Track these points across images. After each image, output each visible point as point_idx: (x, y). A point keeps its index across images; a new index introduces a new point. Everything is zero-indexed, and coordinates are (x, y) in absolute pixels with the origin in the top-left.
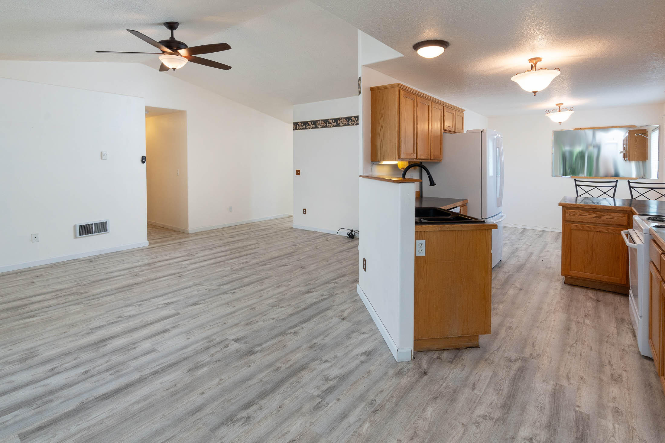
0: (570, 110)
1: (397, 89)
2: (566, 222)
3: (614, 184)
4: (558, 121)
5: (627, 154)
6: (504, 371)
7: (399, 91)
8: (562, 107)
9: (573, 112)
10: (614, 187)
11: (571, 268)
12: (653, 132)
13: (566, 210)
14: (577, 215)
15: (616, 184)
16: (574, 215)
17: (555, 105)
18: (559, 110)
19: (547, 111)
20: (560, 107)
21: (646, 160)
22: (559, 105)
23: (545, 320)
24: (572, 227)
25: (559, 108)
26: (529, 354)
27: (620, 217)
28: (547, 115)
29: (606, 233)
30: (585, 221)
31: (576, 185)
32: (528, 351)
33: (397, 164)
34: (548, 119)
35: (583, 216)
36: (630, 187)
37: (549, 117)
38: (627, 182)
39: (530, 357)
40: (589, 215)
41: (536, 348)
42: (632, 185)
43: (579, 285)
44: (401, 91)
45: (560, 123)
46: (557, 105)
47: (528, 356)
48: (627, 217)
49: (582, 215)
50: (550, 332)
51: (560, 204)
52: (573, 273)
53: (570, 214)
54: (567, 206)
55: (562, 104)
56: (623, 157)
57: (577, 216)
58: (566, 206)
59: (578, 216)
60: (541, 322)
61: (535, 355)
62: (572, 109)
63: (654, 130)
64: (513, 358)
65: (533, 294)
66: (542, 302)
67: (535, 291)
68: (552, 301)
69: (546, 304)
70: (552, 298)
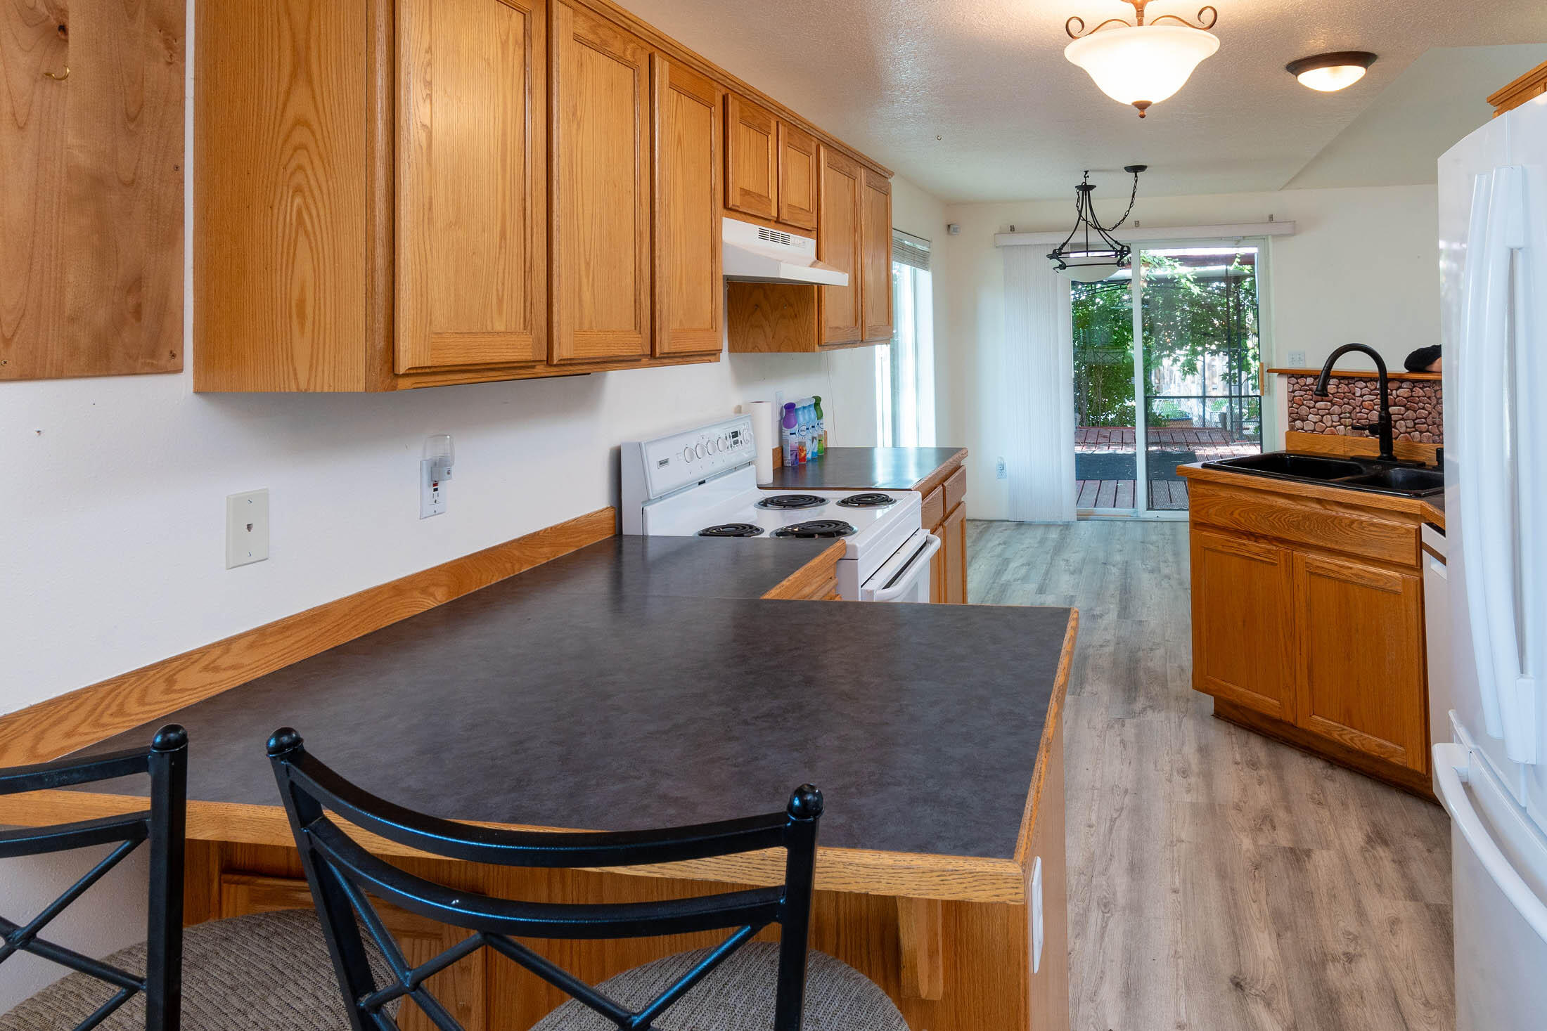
6: (1154, 692)
23: (1113, 821)
26: (1127, 725)
32: (1130, 731)
39: (1123, 721)
41: (1118, 739)
47: (1128, 722)
50: (1098, 785)
60: (1122, 809)
61: (1116, 726)
64: (1149, 712)
65: (1180, 961)
66: (1136, 908)
67: (1182, 991)
68: (1104, 928)
69: (1121, 900)
70: (1104, 952)
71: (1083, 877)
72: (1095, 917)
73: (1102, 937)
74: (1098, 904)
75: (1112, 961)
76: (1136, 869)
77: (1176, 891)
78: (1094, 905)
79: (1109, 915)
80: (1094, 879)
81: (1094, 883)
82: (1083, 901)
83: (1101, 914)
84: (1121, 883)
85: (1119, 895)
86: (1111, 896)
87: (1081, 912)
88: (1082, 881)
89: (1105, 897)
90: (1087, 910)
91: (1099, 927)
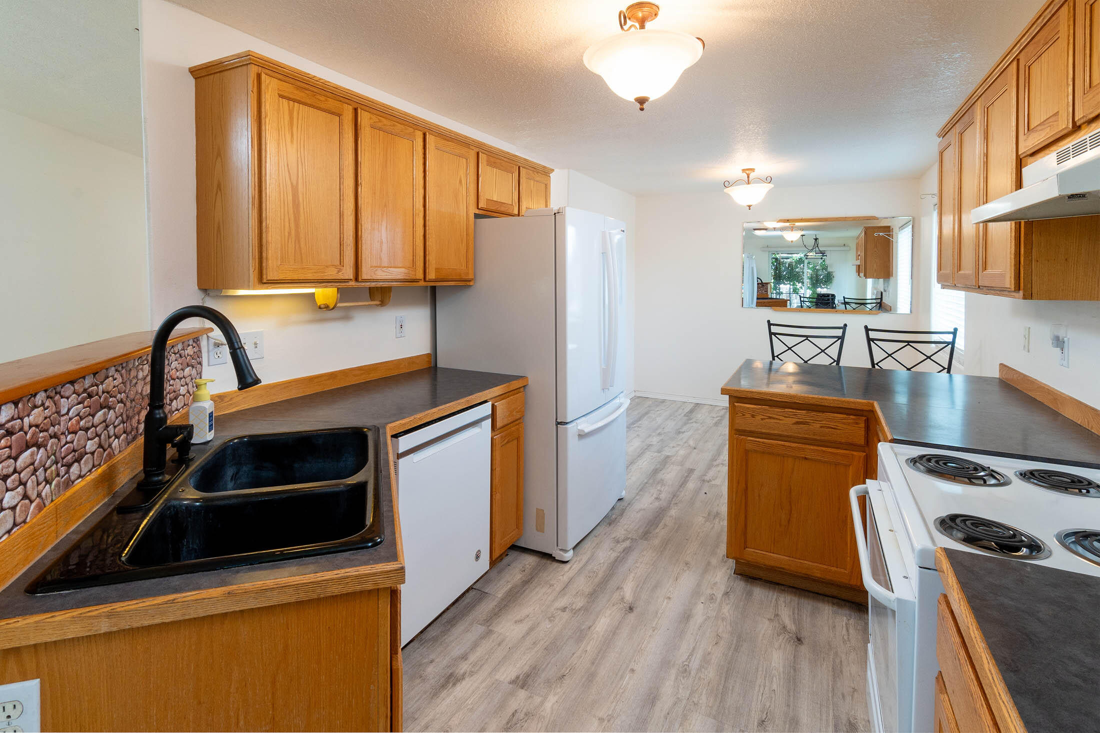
0: (766, 181)
1: (254, 70)
2: (737, 433)
3: (839, 333)
4: (745, 203)
5: (862, 268)
7: (259, 76)
8: (752, 175)
9: (771, 186)
10: (839, 338)
11: (745, 542)
12: (902, 230)
13: (736, 404)
14: (759, 418)
15: (844, 333)
16: (753, 416)
17: (741, 171)
18: (748, 180)
19: (727, 184)
20: (750, 176)
21: (889, 278)
22: (747, 172)
24: (749, 446)
25: (748, 177)
27: (849, 424)
28: (726, 190)
29: (820, 461)
30: (776, 432)
31: (771, 334)
33: (314, 293)
34: (728, 196)
35: (772, 421)
36: (869, 340)
37: (731, 194)
38: (864, 330)
40: (783, 418)
42: (872, 335)
43: (763, 578)
44: (263, 76)
45: (750, 206)
46: (744, 170)
48: (863, 425)
49: (770, 418)
51: (724, 391)
52: (753, 554)
53: (744, 415)
54: (739, 395)
55: (753, 170)
56: (857, 272)
57: (759, 420)
58: (735, 395)
59: (762, 419)
62: (769, 179)
63: (902, 227)
65: (654, 626)
66: (665, 664)
67: (660, 611)
68: (691, 655)
69: (673, 672)
70: (695, 640)
71: (696, 700)
72: (695, 664)
73: (694, 648)
74: (690, 674)
75: (692, 634)
76: (652, 699)
77: (633, 671)
78: (693, 673)
79: (685, 663)
80: (687, 695)
81: (688, 692)
82: (700, 678)
83: (690, 665)
84: (667, 689)
85: (673, 677)
86: (679, 677)
87: (703, 670)
88: (697, 696)
89: (683, 678)
90: (699, 670)
91: (694, 658)
